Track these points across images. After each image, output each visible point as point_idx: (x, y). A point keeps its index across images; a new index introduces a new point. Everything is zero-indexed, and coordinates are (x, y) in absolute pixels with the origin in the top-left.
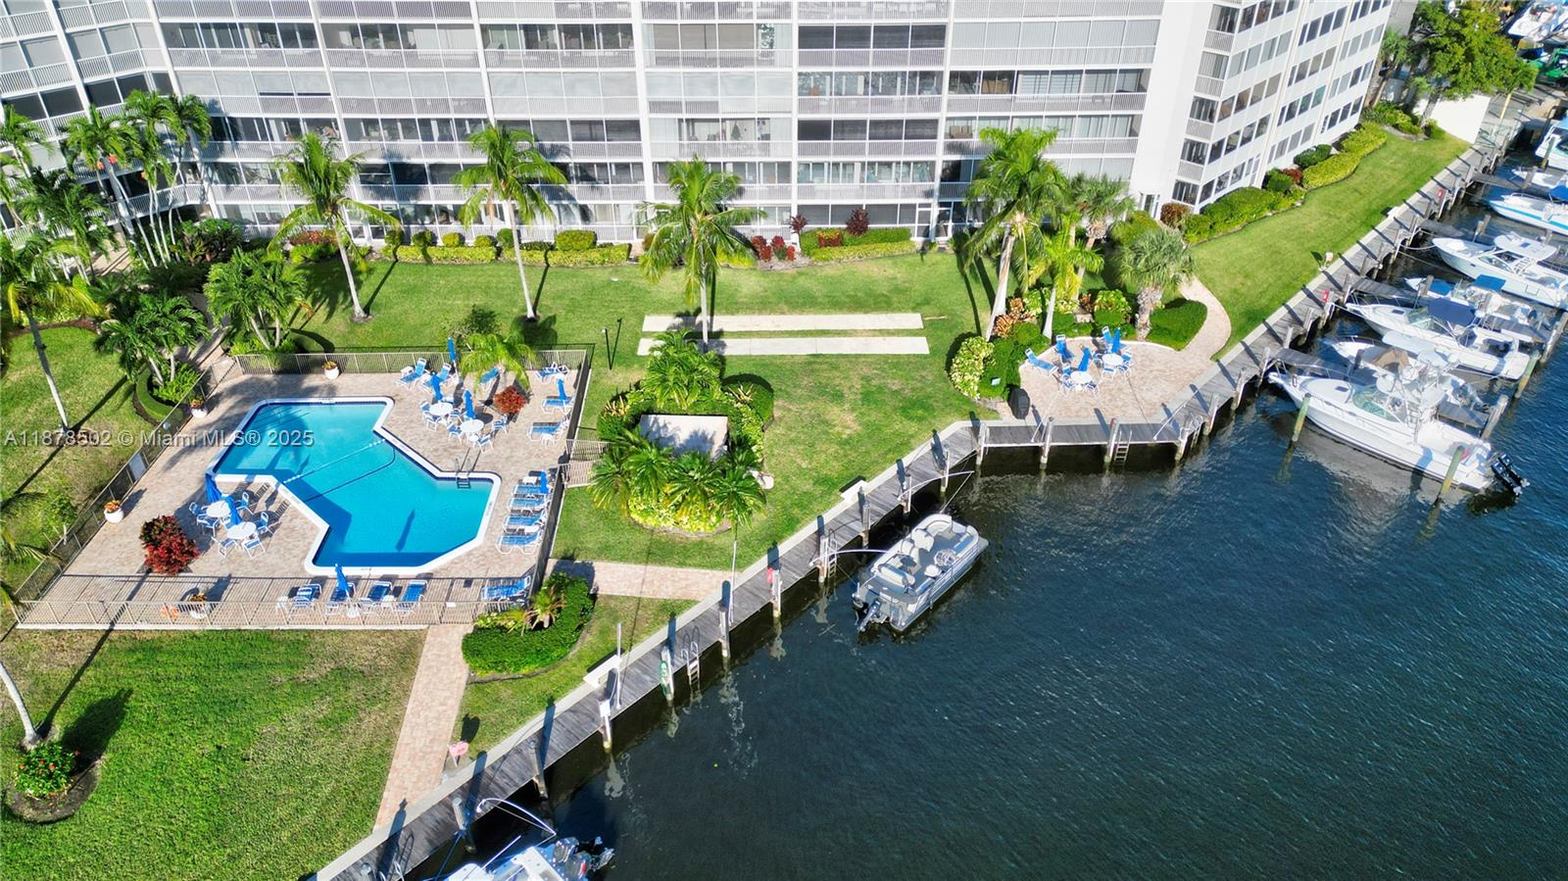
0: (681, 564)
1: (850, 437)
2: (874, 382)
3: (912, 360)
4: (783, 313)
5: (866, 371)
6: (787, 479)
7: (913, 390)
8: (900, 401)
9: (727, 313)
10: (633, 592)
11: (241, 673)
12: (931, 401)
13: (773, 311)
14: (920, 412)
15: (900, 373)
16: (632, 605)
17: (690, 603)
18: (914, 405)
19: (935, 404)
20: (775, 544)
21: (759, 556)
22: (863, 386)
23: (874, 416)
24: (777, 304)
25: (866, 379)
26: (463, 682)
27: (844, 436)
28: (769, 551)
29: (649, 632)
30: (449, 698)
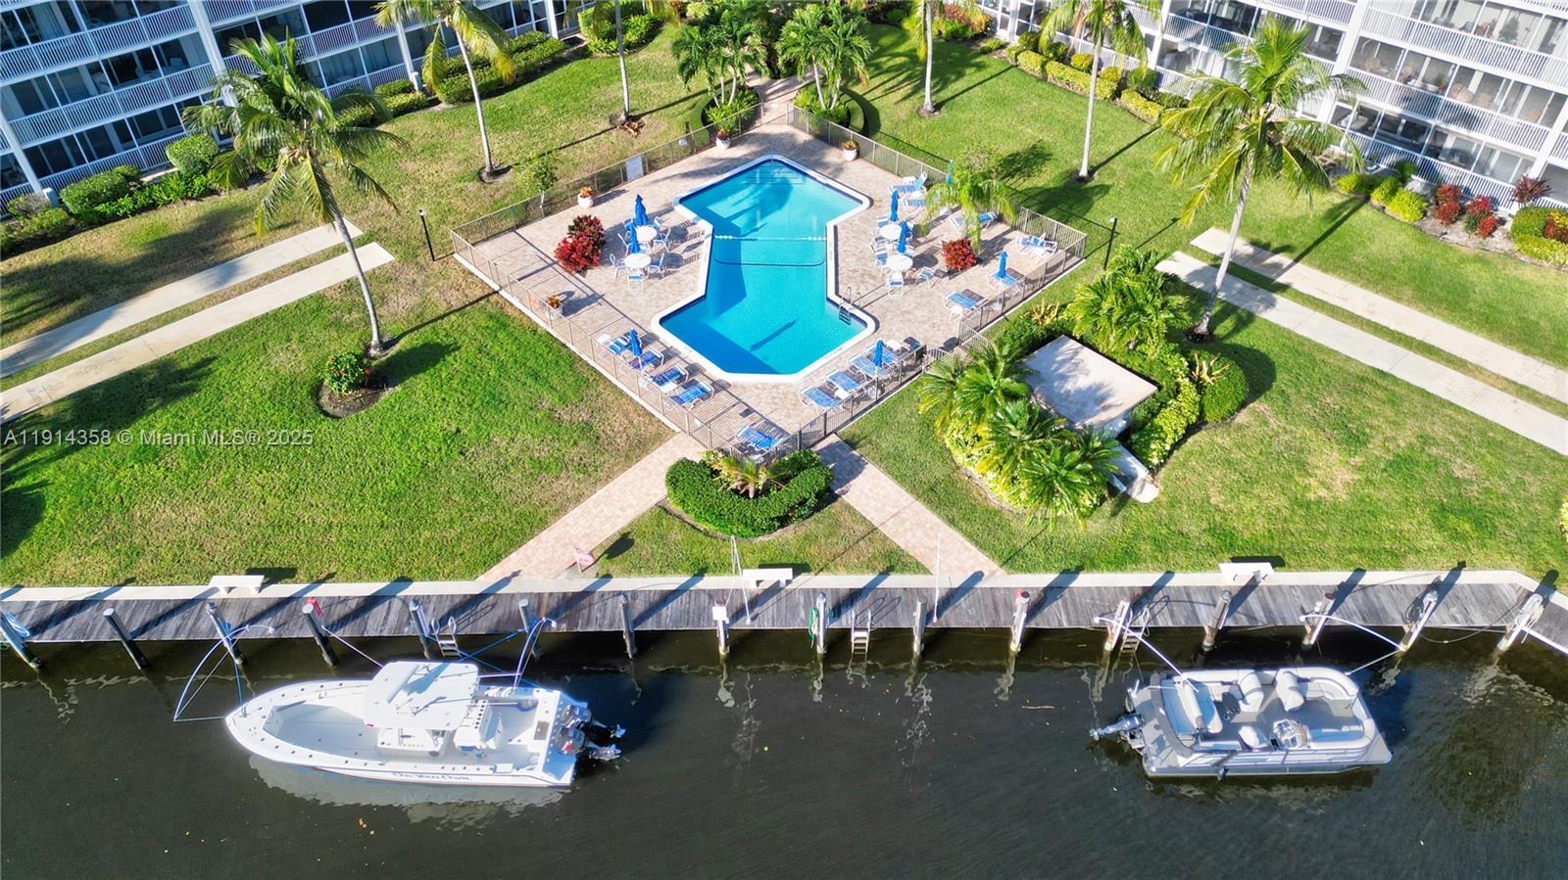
0: (952, 522)
1: (1319, 502)
2: (1434, 451)
3: (1530, 451)
4: (1398, 299)
5: (1438, 430)
6: (1173, 503)
7: (1487, 491)
8: (1449, 496)
9: (1319, 267)
10: (874, 518)
11: (529, 381)
12: (1500, 522)
13: (1386, 291)
14: (1467, 527)
15: (1489, 458)
16: (861, 529)
17: (920, 568)
18: (1463, 511)
19: (1503, 529)
20: (1079, 569)
21: (1047, 570)
22: (1411, 446)
23: (1386, 494)
24: (1401, 284)
25: (1425, 440)
26: (655, 500)
27: (1311, 496)
28: (1066, 572)
29: (849, 569)
30: (631, 506)
